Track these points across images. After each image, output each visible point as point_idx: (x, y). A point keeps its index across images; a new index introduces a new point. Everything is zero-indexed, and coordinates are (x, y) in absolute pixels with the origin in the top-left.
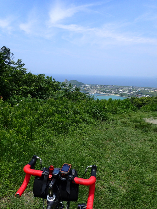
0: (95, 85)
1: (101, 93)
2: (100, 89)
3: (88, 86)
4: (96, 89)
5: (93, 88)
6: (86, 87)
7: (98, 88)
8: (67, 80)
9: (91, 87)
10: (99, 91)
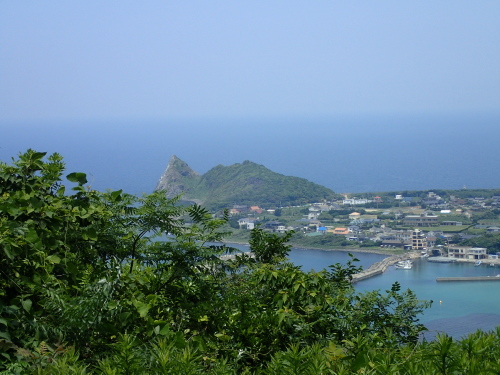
0: (418, 197)
1: (469, 254)
2: (459, 226)
3: (361, 209)
4: (424, 224)
5: (402, 224)
6: (346, 211)
7: (442, 221)
8: (181, 170)
9: (386, 212)
10: (456, 241)
